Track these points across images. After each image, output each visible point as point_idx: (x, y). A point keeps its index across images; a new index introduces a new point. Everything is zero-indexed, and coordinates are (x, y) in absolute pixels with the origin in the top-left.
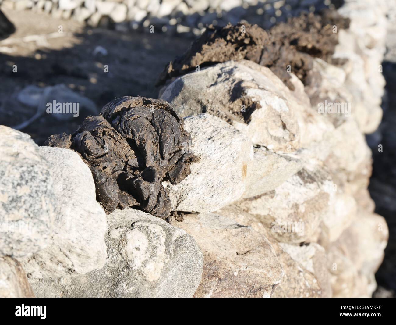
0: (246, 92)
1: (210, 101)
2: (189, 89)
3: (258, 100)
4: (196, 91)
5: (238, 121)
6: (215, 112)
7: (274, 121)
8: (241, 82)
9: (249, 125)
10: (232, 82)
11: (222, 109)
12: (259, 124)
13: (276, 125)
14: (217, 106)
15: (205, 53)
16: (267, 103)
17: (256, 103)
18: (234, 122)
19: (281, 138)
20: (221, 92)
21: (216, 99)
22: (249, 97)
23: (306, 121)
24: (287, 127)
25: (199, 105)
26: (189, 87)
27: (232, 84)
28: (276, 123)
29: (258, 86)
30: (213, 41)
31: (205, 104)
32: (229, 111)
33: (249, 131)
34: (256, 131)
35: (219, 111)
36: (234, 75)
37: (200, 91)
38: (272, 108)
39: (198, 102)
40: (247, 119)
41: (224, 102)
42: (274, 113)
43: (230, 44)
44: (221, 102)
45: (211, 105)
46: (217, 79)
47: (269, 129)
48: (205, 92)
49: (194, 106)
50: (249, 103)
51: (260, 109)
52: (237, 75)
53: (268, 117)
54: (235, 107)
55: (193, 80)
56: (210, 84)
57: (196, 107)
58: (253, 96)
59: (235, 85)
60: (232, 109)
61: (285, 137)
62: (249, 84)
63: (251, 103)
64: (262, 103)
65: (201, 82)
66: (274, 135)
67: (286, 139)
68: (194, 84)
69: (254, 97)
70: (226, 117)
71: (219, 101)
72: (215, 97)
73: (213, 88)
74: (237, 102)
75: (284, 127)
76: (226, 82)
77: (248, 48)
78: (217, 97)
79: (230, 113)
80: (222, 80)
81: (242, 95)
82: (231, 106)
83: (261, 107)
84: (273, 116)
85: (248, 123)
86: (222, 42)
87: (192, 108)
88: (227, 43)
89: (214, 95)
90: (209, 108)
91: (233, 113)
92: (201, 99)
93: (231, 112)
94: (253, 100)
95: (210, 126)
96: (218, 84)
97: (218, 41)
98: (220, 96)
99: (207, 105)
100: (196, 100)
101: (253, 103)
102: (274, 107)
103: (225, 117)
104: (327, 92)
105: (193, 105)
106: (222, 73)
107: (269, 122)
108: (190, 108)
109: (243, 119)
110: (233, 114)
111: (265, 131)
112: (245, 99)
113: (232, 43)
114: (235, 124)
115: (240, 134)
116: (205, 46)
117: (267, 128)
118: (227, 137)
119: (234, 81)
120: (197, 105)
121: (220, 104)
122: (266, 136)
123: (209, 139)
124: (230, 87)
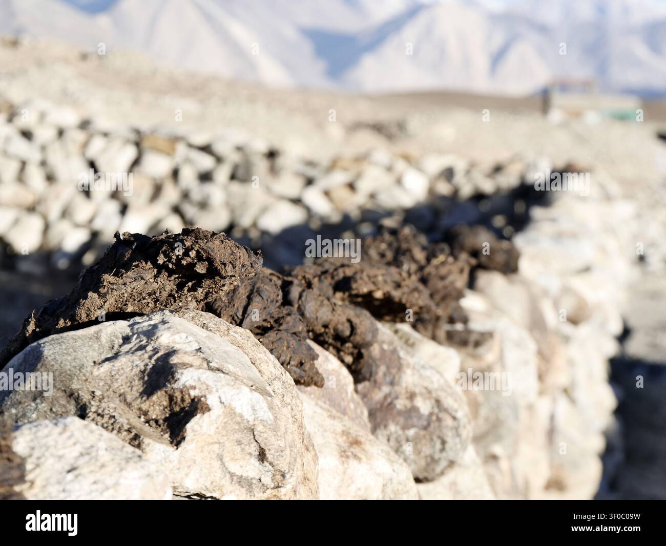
0: (177, 376)
1: (98, 393)
2: (53, 365)
3: (203, 393)
4: (68, 372)
5: (154, 440)
6: (106, 418)
7: (239, 443)
8: (172, 353)
9: (180, 449)
10: (151, 353)
11: (121, 412)
12: (202, 447)
13: (243, 450)
14: (112, 406)
15: (107, 293)
16: (223, 400)
17: (199, 400)
18: (146, 441)
19: (254, 481)
20: (125, 375)
21: (111, 389)
22: (185, 386)
23: (344, 455)
24: (269, 456)
25: (73, 402)
26: (53, 363)
27: (150, 358)
28: (243, 446)
29: (208, 362)
30: (127, 267)
31: (84, 400)
32: (140, 417)
33: (180, 462)
34: (195, 462)
35: (114, 417)
36: (158, 338)
37: (78, 372)
38: (235, 413)
39: (71, 395)
40: (178, 435)
41: (129, 398)
42: (239, 423)
43: (165, 274)
44: (122, 398)
45: (98, 403)
46: (120, 346)
47: (226, 460)
48: (88, 374)
49: (60, 405)
50: (183, 400)
51: (207, 414)
52: (165, 339)
53: (224, 433)
54: (152, 408)
55: (64, 347)
56: (103, 357)
57: (64, 406)
58: (193, 384)
59: (157, 360)
60: (146, 413)
61: (262, 480)
62: (187, 359)
63: (188, 401)
64: (212, 400)
65: (82, 353)
66: (239, 473)
67: (265, 483)
68: (66, 357)
69: (194, 388)
70: (129, 431)
71: (118, 395)
72: (110, 387)
73: (107, 365)
74: (158, 398)
75: (262, 456)
76: (139, 353)
77: (206, 283)
78: (116, 385)
79: (139, 423)
80: (131, 349)
81: (170, 383)
82: (145, 407)
83: (209, 409)
84: (235, 431)
85: (178, 444)
86: (147, 270)
87: (54, 410)
88: (159, 273)
89: (109, 382)
90: (93, 409)
91: (147, 422)
92: (78, 390)
93: (142, 419)
94: (193, 393)
95: (75, 444)
96: (119, 358)
97: (137, 266)
98: (120, 384)
99: (90, 403)
100: (65, 391)
101: (193, 400)
102: (238, 411)
103: (126, 431)
104: (412, 396)
105: (58, 402)
106: (134, 334)
107: (227, 444)
108: (51, 410)
109: (167, 436)
110: (147, 424)
111: (217, 464)
112: (174, 392)
113: (171, 273)
114: (149, 444)
115: (142, 463)
116: (108, 278)
117: (221, 458)
118: (111, 467)
119: (156, 351)
120: (68, 402)
121: (120, 401)
122: (219, 473)
123: (69, 471)
124: (146, 365)
